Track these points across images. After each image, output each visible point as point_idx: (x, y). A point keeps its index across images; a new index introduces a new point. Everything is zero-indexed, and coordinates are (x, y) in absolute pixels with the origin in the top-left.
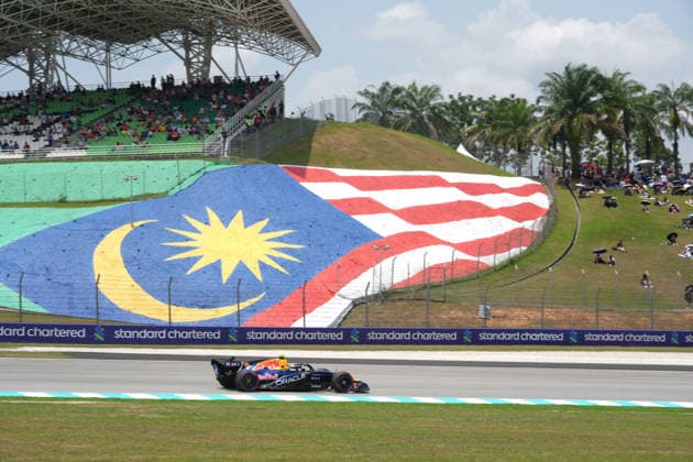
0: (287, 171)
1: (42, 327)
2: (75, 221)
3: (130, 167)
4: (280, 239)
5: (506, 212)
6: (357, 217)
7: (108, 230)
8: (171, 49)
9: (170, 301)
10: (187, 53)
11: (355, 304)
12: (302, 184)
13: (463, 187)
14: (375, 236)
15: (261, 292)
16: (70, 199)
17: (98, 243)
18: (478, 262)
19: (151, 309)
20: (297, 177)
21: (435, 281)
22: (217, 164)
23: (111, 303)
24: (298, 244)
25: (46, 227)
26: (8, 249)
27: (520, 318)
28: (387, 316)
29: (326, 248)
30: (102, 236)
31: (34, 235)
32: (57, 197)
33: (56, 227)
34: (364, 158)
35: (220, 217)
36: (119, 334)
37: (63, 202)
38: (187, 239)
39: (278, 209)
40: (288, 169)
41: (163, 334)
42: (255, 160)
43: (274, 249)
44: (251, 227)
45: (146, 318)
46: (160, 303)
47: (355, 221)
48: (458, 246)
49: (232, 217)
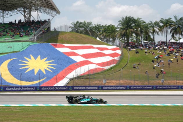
0: (52, 45)
3: (10, 44)
4: (50, 63)
5: (110, 55)
6: (71, 57)
7: (4, 61)
8: (20, 13)
9: (21, 79)
10: (25, 14)
11: (71, 80)
12: (57, 48)
13: (98, 48)
14: (77, 62)
15: (45, 77)
17: (1, 64)
18: (103, 68)
19: (17, 82)
20: (55, 46)
21: (92, 73)
22: (33, 43)
23: (5, 81)
24: (55, 64)
27: (114, 83)
28: (79, 83)
29: (62, 65)
30: (2, 63)
34: (72, 41)
35: (34, 57)
36: (7, 89)
38: (25, 63)
39: (50, 55)
41: (19, 89)
42: (43, 42)
43: (49, 66)
44: (42, 60)
45: (15, 84)
46: (18, 80)
47: (70, 58)
48: (97, 64)
49: (37, 57)
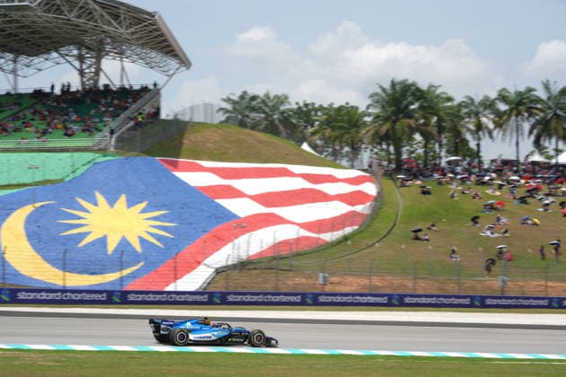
0: (166, 166)
3: (32, 158)
4: (156, 218)
5: (340, 198)
6: (222, 202)
7: (13, 210)
8: (69, 62)
9: (65, 266)
10: (81, 66)
11: (218, 272)
12: (178, 174)
13: (307, 177)
14: (239, 218)
15: (139, 262)
17: (4, 220)
18: (319, 239)
19: (51, 276)
20: (170, 168)
21: (283, 253)
22: (105, 156)
23: (16, 271)
24: (171, 222)
27: (352, 284)
28: (243, 281)
29: (194, 226)
30: (9, 214)
34: (225, 152)
35: (107, 199)
36: (22, 296)
38: (79, 218)
39: (155, 194)
40: (164, 161)
41: (58, 296)
42: (136, 153)
43: (152, 226)
44: (132, 208)
45: (45, 283)
46: (57, 270)
47: (219, 204)
48: (303, 226)
49: (117, 199)
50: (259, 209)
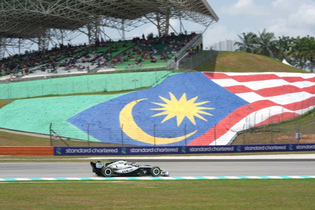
0: (206, 75)
1: (98, 148)
2: (111, 100)
3: (134, 75)
4: (203, 106)
5: (306, 90)
7: (126, 104)
8: (152, 22)
9: (155, 134)
10: (158, 24)
11: (239, 134)
12: (214, 81)
13: (286, 79)
14: (247, 102)
15: (194, 130)
16: (108, 90)
17: (121, 110)
18: (294, 113)
19: (146, 139)
20: (212, 78)
21: (275, 122)
22: (174, 72)
23: (129, 137)
24: (211, 107)
25: (98, 103)
26: (81, 114)
27: (314, 138)
28: (253, 139)
29: (224, 109)
30: (123, 107)
31: (93, 107)
32: (102, 90)
33: (102, 103)
34: (240, 67)
35: (176, 96)
36: (132, 151)
37: (105, 92)
38: (161, 107)
39: (202, 92)
40: (206, 73)
41: (152, 150)
42: (190, 70)
43: (201, 110)
44: (190, 101)
45: (144, 143)
46: (150, 136)
47: (237, 96)
48: (285, 106)
49: (181, 96)
50: (260, 98)
